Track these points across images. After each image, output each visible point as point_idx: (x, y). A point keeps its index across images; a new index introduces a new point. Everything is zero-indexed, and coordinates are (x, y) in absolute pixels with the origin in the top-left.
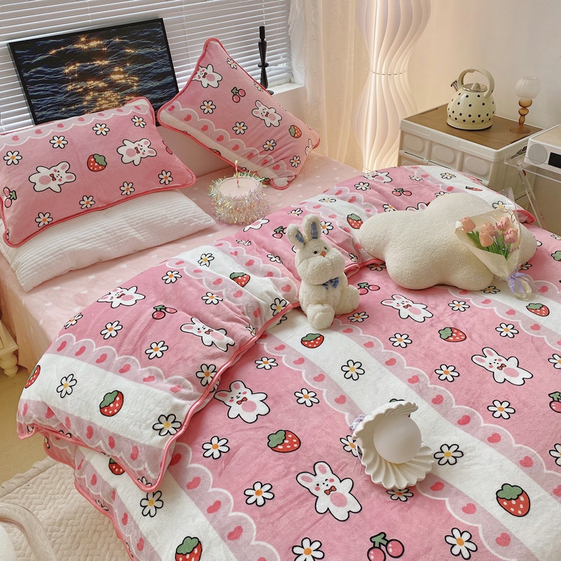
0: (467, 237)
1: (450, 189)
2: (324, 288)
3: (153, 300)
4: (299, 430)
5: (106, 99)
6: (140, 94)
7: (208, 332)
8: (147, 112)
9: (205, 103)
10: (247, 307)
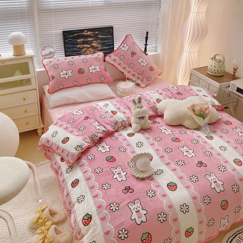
0: (192, 111)
1: (197, 95)
2: (139, 119)
3: (86, 114)
4: (116, 157)
5: (89, 51)
6: (100, 50)
7: (98, 126)
8: (102, 57)
9: (121, 56)
10: (113, 121)
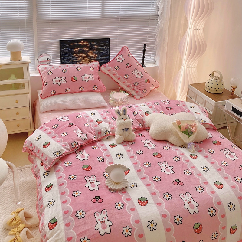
0: (178, 127)
1: (189, 111)
2: (122, 130)
3: (71, 121)
4: (93, 166)
5: (85, 60)
6: (96, 60)
7: (81, 134)
8: (96, 66)
9: (116, 67)
10: (97, 130)
